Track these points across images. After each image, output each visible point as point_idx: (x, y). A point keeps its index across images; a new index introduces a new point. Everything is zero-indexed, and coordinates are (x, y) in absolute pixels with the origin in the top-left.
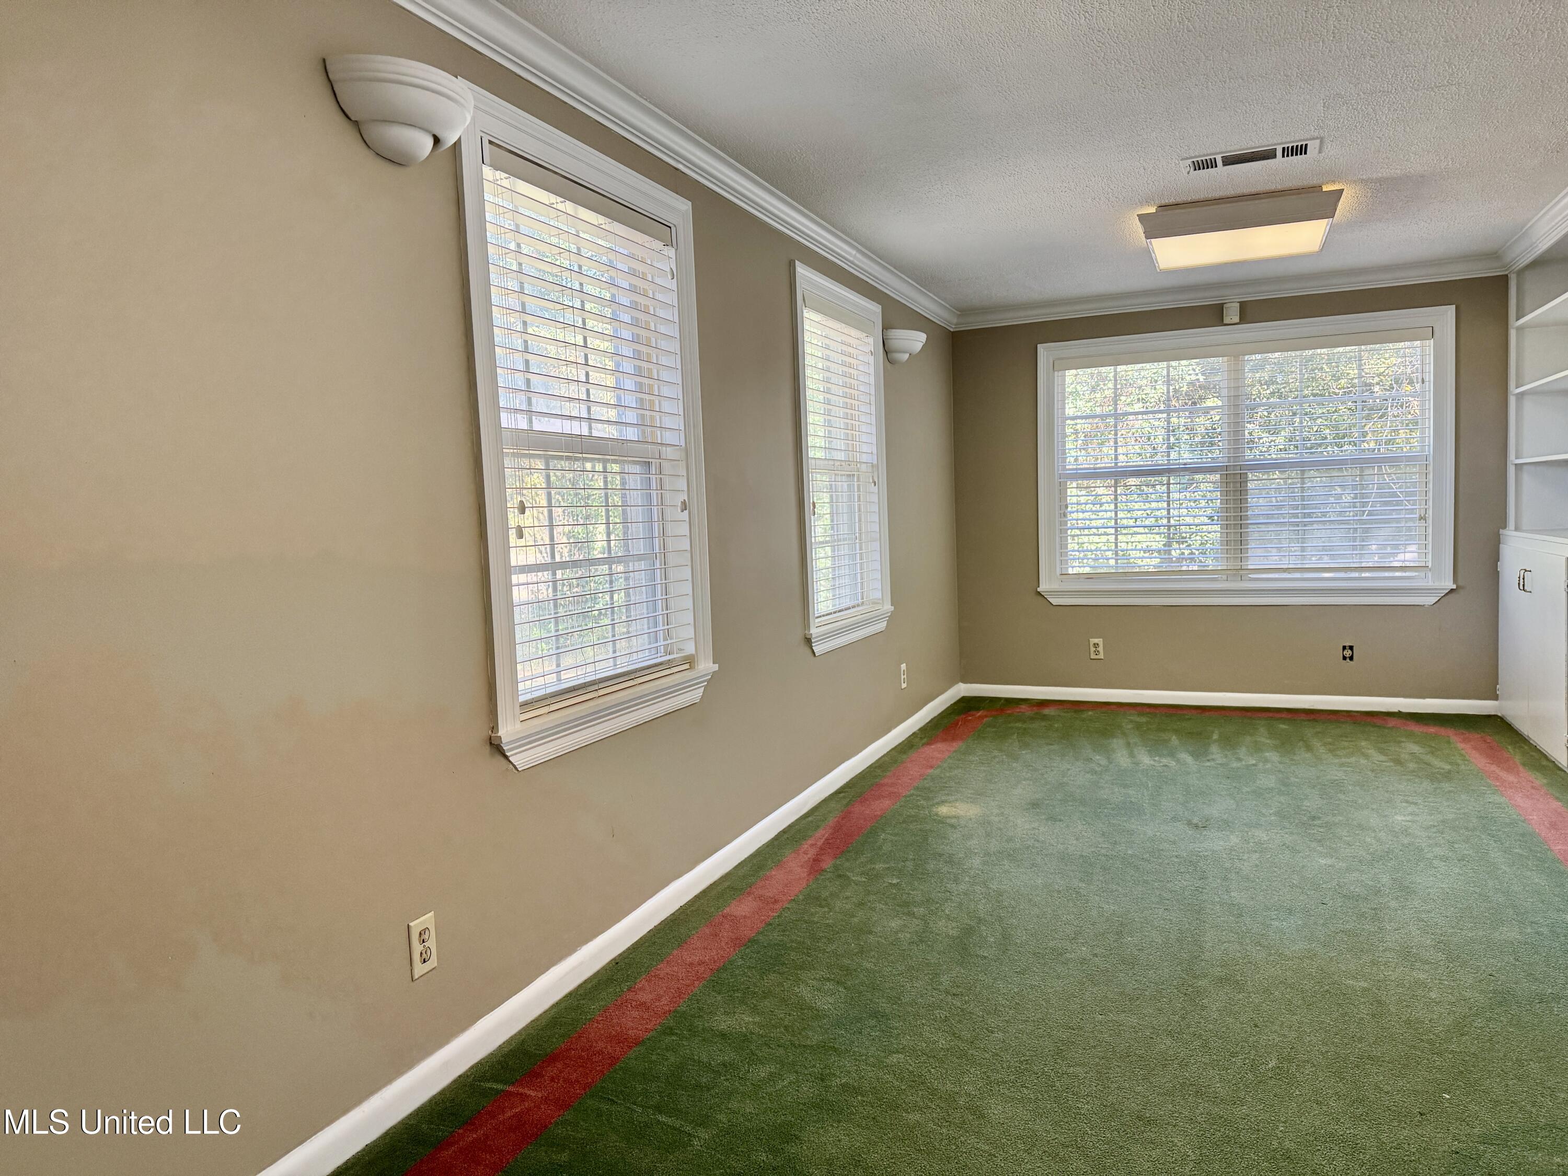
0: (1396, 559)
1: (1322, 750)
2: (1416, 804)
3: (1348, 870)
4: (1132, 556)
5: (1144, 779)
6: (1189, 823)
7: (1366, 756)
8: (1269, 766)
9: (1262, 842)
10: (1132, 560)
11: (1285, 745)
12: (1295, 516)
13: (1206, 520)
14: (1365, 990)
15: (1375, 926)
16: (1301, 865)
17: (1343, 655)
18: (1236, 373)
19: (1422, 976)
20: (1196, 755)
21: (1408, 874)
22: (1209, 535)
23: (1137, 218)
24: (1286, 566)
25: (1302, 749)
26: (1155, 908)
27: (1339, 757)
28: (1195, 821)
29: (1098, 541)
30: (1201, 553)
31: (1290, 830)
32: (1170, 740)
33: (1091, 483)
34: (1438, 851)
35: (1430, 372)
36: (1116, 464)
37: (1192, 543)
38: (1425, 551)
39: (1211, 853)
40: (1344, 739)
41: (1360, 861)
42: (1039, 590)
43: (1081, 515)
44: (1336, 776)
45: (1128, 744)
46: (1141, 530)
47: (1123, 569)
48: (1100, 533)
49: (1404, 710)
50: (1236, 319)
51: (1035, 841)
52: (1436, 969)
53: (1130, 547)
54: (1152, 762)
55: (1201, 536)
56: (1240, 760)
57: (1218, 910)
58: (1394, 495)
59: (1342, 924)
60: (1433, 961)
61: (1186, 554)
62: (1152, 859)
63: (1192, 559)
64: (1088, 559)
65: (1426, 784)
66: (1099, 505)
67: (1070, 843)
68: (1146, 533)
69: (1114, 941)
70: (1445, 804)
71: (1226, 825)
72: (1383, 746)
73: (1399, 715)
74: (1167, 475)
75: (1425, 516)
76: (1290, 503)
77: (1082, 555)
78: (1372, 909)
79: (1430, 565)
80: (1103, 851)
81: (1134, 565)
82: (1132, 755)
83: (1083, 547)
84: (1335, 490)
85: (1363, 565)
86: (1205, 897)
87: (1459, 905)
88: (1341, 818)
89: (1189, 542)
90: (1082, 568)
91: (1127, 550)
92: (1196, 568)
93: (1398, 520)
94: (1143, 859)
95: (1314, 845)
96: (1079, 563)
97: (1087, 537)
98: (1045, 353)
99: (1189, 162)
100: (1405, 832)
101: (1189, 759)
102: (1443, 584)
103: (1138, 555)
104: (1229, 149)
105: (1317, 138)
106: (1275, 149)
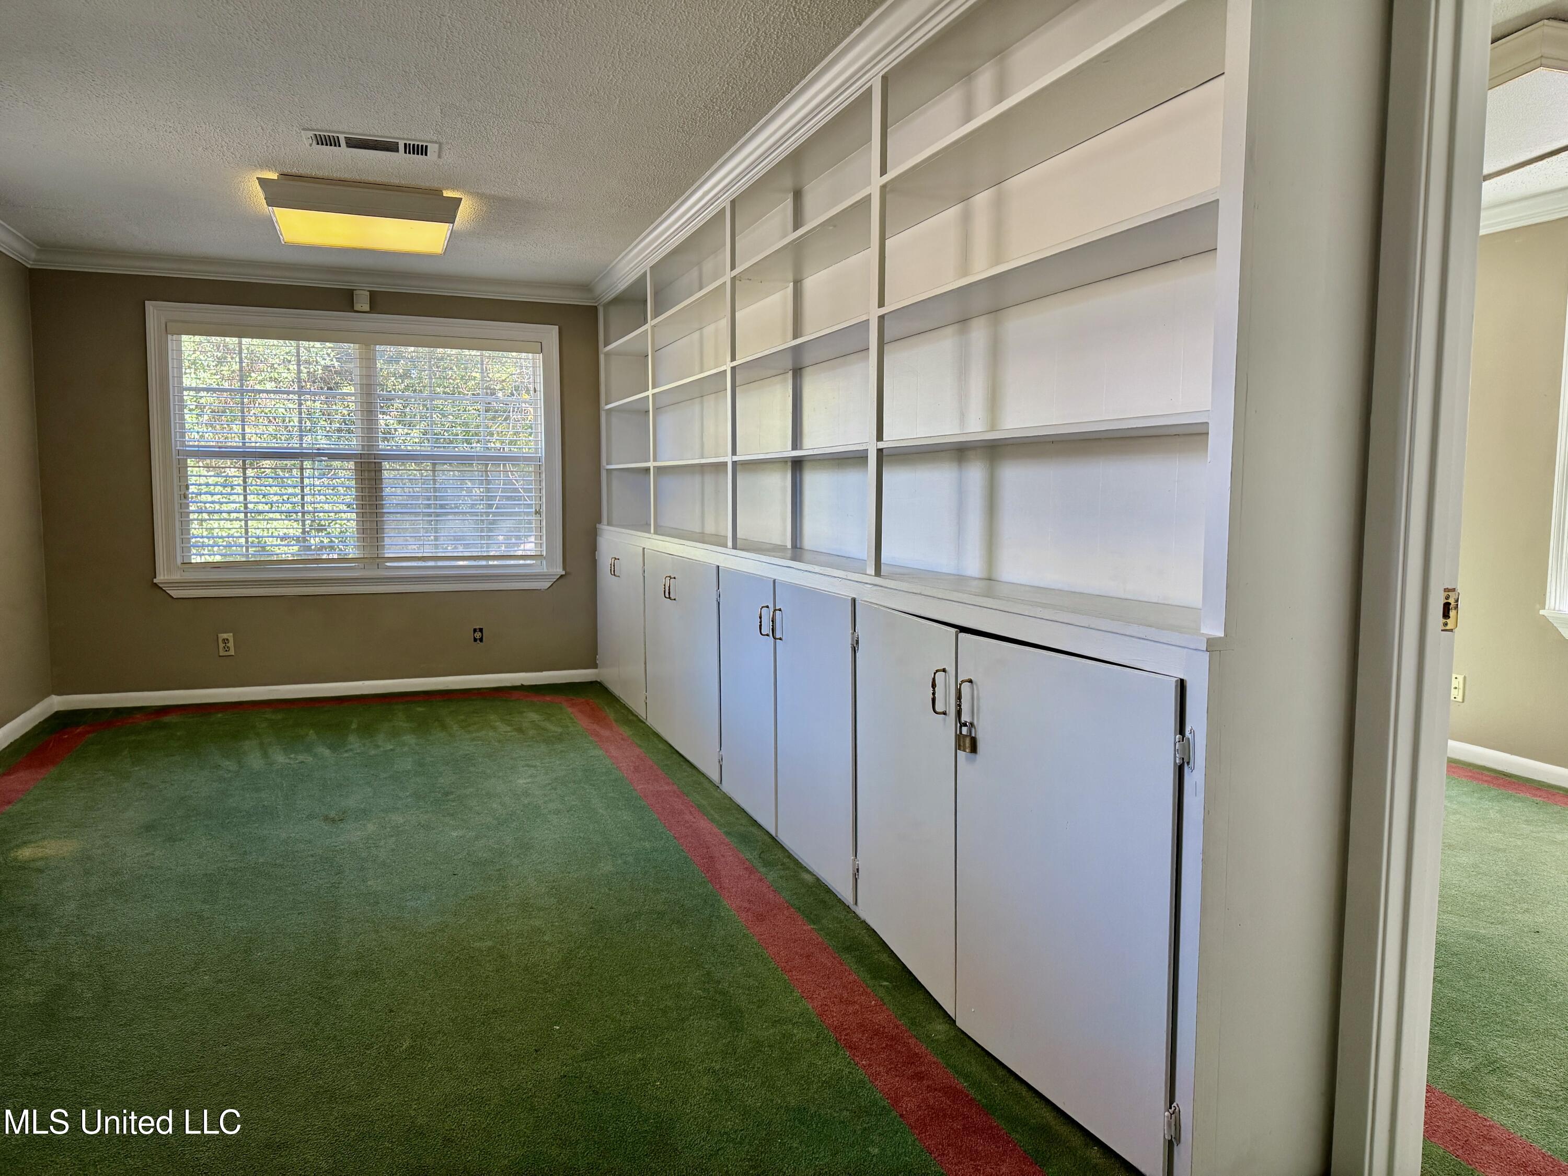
0: (520, 548)
1: (455, 727)
2: (535, 767)
3: (477, 838)
4: (268, 543)
5: (279, 780)
6: (326, 818)
7: (494, 728)
8: (406, 749)
9: (399, 825)
10: (268, 548)
11: (422, 727)
12: (429, 506)
13: (345, 508)
14: (490, 948)
15: (499, 886)
16: (435, 841)
17: (474, 637)
18: (368, 362)
19: (537, 923)
20: (333, 747)
21: (528, 832)
22: (348, 524)
23: (257, 181)
24: (420, 555)
25: (438, 729)
26: (287, 914)
27: (469, 732)
28: (332, 814)
29: (231, 527)
30: (341, 541)
31: (426, 809)
32: (307, 735)
33: (221, 462)
34: (552, 806)
35: (540, 383)
36: (244, 443)
37: (331, 532)
38: (540, 542)
39: (347, 845)
40: (475, 715)
41: (488, 828)
42: (155, 581)
43: (209, 498)
44: (468, 750)
45: (261, 744)
46: (278, 516)
47: (255, 557)
48: (232, 518)
49: (525, 683)
50: (366, 307)
51: (148, 868)
52: (549, 914)
53: (266, 534)
54: (287, 761)
55: (341, 525)
56: (378, 747)
57: (354, 903)
58: (516, 490)
59: (472, 890)
60: (547, 907)
61: (325, 543)
62: (286, 863)
63: (332, 548)
64: (219, 546)
65: (543, 748)
66: (230, 489)
67: (191, 863)
68: (282, 519)
69: (241, 961)
70: (558, 762)
71: (364, 814)
72: (508, 717)
73: (522, 688)
74: (300, 459)
75: (539, 510)
76: (423, 494)
77: (211, 542)
78: (497, 870)
79: (544, 554)
80: (230, 865)
81: (271, 553)
82: (265, 755)
83: (213, 533)
84: (466, 484)
85: (492, 554)
86: (342, 891)
87: (568, 851)
88: (472, 790)
89: (328, 530)
90: (212, 557)
91: (262, 537)
92: (336, 556)
93: (518, 514)
94: (276, 865)
95: (447, 819)
96: (209, 551)
97: (217, 522)
98: (155, 311)
99: (311, 134)
100: (526, 794)
101: (327, 752)
102: (555, 570)
103: (275, 543)
104: (351, 131)
105: (436, 142)
106: (397, 143)
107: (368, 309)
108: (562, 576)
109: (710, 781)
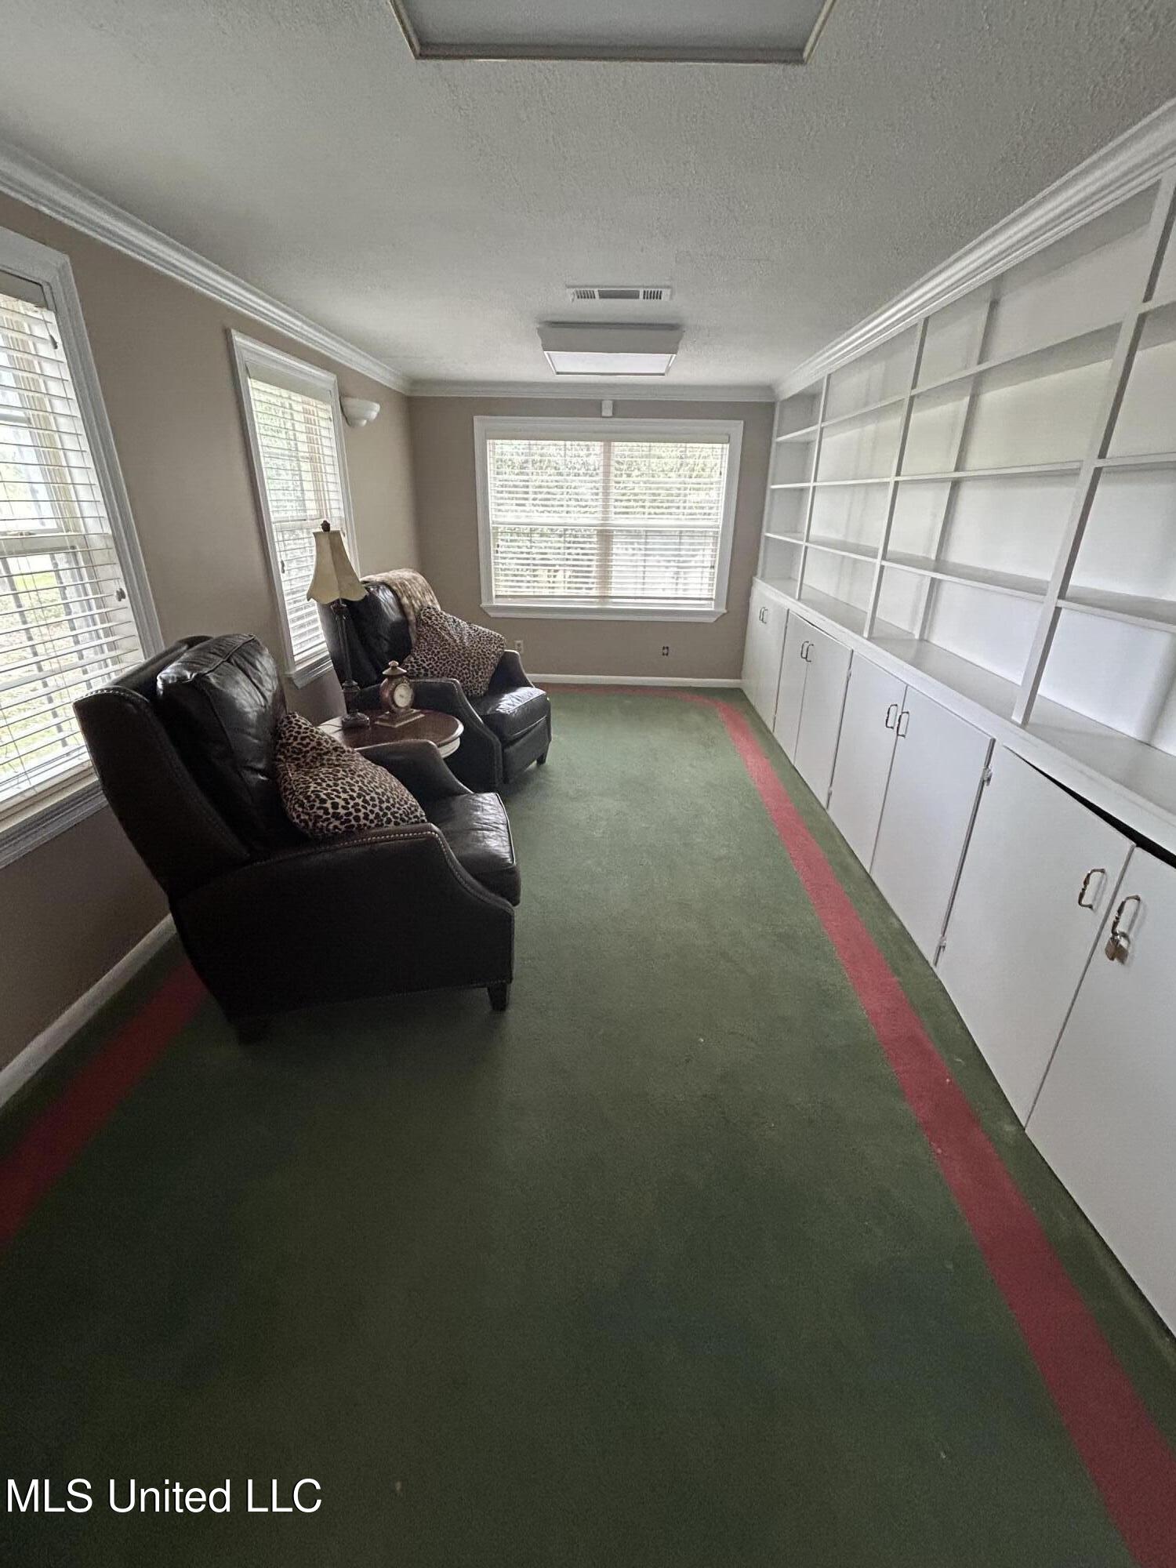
17: (663, 652)
35: (725, 467)
38: (712, 588)
42: (481, 605)
75: (714, 565)
79: (714, 597)
98: (479, 423)
99: (573, 290)
102: (720, 609)
104: (603, 286)
105: (668, 287)
106: (638, 292)
107: (610, 414)
108: (724, 614)
109: (819, 803)
